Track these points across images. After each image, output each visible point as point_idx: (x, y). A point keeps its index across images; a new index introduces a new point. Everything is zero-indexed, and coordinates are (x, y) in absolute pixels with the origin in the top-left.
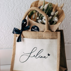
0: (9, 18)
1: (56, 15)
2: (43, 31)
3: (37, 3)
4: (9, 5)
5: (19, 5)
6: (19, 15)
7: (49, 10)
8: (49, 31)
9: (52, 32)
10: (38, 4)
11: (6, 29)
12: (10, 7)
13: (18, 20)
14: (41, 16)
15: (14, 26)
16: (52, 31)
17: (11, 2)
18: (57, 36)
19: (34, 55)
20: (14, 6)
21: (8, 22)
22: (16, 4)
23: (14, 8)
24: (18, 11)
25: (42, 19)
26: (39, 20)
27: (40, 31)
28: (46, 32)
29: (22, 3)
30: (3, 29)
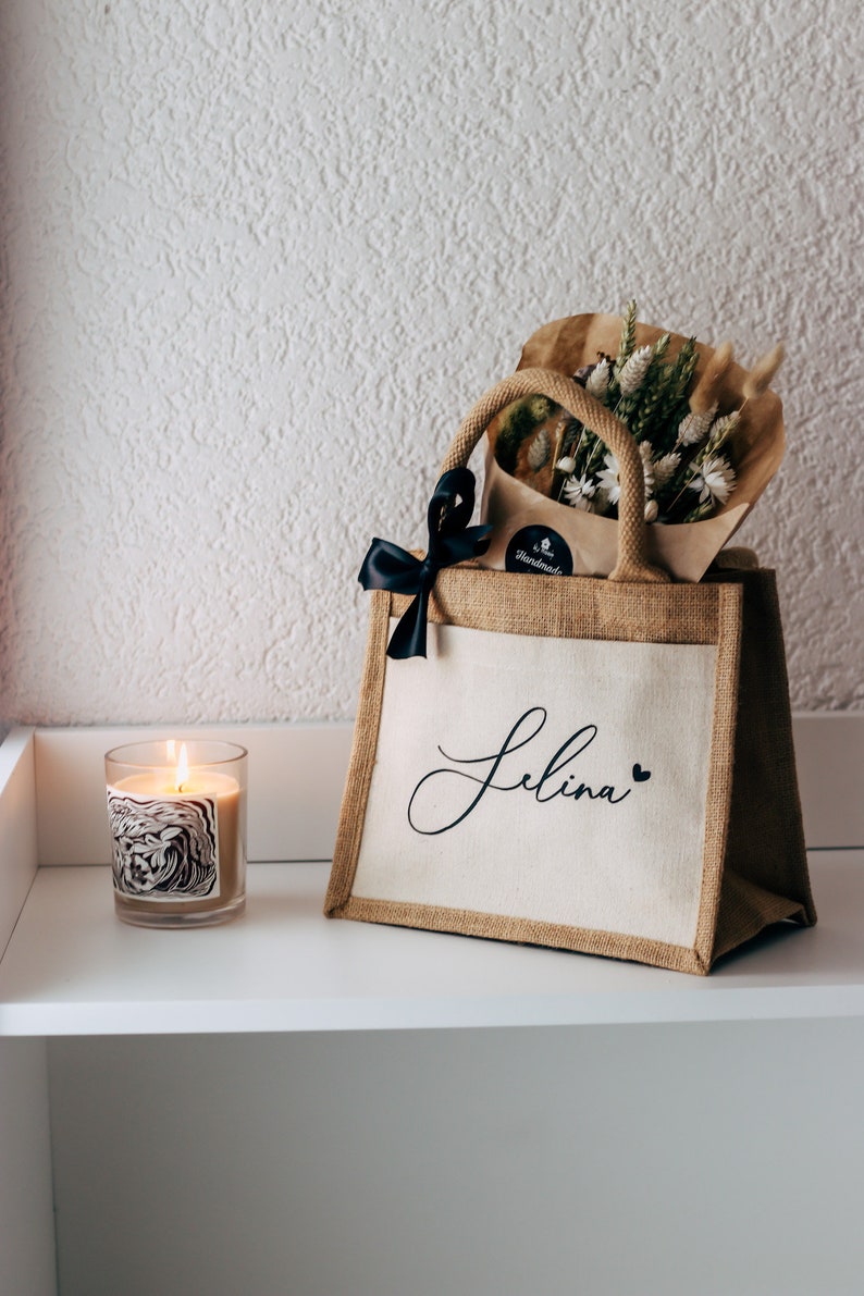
0: (350, 461)
1: (716, 445)
2: (602, 571)
3: (581, 335)
4: (359, 340)
5: (440, 347)
6: (443, 435)
7: (665, 397)
8: (649, 576)
9: (677, 587)
10: (581, 346)
11: (322, 554)
12: (358, 356)
13: (425, 478)
14: (597, 446)
15: (390, 523)
16: (674, 579)
17: (372, 320)
18: (711, 615)
19: (527, 777)
20: (401, 350)
21: (345, 489)
22: (418, 339)
23: (401, 369)
24: (436, 401)
25: (598, 474)
26: (579, 479)
27: (577, 576)
28: (623, 580)
29: (471, 331)
30: (296, 549)
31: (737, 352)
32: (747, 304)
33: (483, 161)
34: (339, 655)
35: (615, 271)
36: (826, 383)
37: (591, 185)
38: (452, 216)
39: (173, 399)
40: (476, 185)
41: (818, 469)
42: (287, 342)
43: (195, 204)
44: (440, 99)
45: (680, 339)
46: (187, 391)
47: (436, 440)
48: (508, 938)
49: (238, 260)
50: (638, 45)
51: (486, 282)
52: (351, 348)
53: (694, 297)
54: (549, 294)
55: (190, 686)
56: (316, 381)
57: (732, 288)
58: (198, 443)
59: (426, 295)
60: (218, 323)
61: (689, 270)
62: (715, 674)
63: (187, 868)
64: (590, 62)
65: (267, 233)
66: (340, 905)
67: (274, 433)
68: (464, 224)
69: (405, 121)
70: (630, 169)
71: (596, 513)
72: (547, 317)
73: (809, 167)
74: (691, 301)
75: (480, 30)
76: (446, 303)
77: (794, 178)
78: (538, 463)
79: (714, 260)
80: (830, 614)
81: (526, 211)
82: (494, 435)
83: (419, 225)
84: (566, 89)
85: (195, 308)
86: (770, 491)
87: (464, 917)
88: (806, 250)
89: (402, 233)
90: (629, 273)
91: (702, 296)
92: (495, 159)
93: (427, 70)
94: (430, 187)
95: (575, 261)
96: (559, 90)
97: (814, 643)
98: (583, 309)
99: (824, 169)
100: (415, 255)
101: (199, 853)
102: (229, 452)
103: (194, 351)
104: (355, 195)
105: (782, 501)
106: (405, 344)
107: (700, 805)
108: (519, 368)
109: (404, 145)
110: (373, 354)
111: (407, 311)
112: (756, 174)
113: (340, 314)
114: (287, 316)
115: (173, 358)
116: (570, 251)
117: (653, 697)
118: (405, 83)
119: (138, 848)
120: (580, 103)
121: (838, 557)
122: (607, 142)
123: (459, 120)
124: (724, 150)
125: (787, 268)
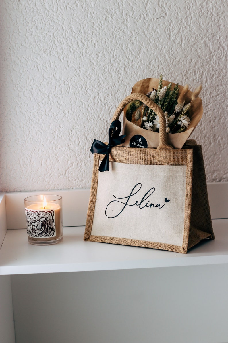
0: (87, 119)
3: (148, 84)
4: (89, 87)
5: (110, 88)
6: (112, 112)
8: (168, 147)
9: (175, 150)
10: (148, 87)
11: (80, 144)
12: (89, 91)
13: (107, 123)
14: (153, 113)
15: (98, 135)
16: (175, 148)
17: (92, 82)
19: (137, 202)
20: (100, 89)
21: (86, 127)
22: (104, 86)
23: (100, 94)
24: (109, 102)
25: (153, 121)
26: (148, 122)
27: (148, 148)
28: (161, 149)
29: (118, 84)
30: (73, 143)
31: (189, 87)
32: (191, 75)
33: (120, 38)
34: (86, 171)
35: (156, 67)
36: (213, 95)
37: (149, 44)
38: (112, 53)
39: (39, 104)
40: (119, 45)
41: (212, 118)
42: (70, 88)
43: (44, 52)
44: (108, 22)
45: (174, 84)
46: (43, 102)
47: (110, 113)
48: (133, 245)
49: (56, 66)
50: (161, 6)
51: (122, 70)
52: (86, 89)
53: (177, 73)
54: (139, 73)
55: (46, 180)
56: (77, 98)
57: (187, 71)
58: (47, 116)
59: (106, 74)
60: (51, 83)
61: (176, 66)
62: (186, 173)
63: (47, 229)
64: (148, 11)
65: (63, 59)
66: (88, 238)
67: (67, 112)
68: (116, 55)
69: (99, 28)
70: (159, 39)
71: (153, 131)
72: (138, 79)
73: (207, 38)
74: (177, 74)
75: (119, 3)
76: (112, 76)
77: (203, 40)
78: (137, 118)
79: (183, 63)
80: (216, 157)
81: (132, 51)
82: (125, 111)
83: (104, 56)
84: (142, 18)
85: (45, 80)
86: (199, 124)
87: (121, 240)
88: (207, 60)
89: (99, 58)
90: (160, 67)
91: (179, 73)
92: (123, 38)
93: (105, 14)
94: (106, 46)
95: (145, 64)
96: (140, 19)
97: (212, 164)
98: (148, 77)
99: (211, 38)
100: (103, 64)
101: (50, 225)
102: (55, 118)
103: (45, 91)
104: (87, 48)
105: (202, 127)
106: (101, 88)
107: (183, 208)
108: (132, 93)
109: (99, 35)
110: (92, 91)
111: (101, 79)
112: (193, 40)
113: (83, 80)
114: (69, 81)
115: (39, 93)
116: (144, 62)
117: (170, 180)
118: (99, 18)
119: (34, 224)
120: (146, 22)
121: (217, 141)
122: (153, 32)
123: (114, 27)
124: (184, 34)
125: (202, 65)
